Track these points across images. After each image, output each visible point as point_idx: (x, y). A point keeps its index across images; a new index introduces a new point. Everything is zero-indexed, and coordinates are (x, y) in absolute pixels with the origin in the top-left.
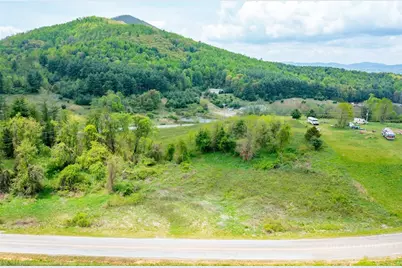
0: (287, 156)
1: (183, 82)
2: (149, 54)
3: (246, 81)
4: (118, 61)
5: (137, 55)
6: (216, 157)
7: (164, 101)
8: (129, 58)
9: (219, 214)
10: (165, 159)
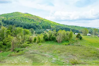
0: (72, 42)
1: (40, 28)
2: (31, 20)
3: (56, 28)
4: (23, 22)
5: (28, 21)
6: (49, 42)
7: (35, 32)
8: (26, 21)
9: (52, 58)
10: (33, 42)
